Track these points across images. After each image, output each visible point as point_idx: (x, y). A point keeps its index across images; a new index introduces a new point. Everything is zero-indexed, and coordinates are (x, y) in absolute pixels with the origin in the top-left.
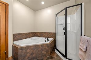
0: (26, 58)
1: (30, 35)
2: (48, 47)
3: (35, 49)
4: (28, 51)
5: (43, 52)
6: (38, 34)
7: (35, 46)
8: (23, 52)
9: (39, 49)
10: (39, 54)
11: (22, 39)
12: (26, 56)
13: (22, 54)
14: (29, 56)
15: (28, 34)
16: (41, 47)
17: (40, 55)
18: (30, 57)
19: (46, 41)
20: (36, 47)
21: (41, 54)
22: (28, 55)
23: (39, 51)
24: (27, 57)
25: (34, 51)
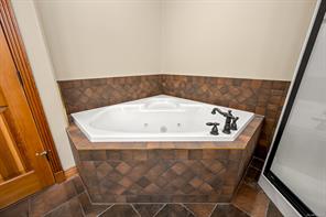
0: (119, 192)
1: (141, 86)
2: (227, 164)
3: (158, 167)
4: (124, 168)
5: (195, 183)
6: (176, 85)
7: (155, 151)
8: (101, 171)
9: (173, 168)
10: (175, 188)
11: (109, 104)
12: (115, 185)
13: (100, 175)
14: (130, 187)
15: (130, 81)
16: (187, 162)
17: (179, 192)
18: (134, 191)
19: (215, 132)
20: (162, 155)
21: (183, 190)
22: (126, 183)
23: (174, 176)
24: (123, 190)
25: (152, 172)
